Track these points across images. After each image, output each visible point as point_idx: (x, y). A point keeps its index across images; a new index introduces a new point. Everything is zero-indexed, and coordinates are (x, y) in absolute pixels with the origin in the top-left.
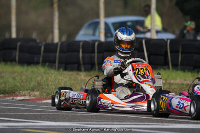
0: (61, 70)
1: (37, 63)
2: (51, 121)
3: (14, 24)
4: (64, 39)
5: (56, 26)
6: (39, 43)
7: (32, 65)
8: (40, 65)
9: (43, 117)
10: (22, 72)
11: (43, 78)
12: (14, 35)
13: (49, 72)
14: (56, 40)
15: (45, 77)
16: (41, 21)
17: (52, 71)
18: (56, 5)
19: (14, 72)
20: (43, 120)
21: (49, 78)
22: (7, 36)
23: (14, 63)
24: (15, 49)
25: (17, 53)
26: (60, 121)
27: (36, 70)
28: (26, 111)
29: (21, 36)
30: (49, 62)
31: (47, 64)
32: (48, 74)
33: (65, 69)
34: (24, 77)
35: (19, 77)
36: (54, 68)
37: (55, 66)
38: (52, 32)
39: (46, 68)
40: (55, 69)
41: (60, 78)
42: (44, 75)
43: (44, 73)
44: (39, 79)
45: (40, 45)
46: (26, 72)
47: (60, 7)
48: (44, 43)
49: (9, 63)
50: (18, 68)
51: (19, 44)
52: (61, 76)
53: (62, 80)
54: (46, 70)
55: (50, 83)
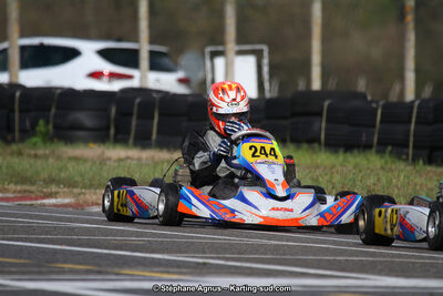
0: (421, 162)
1: (367, 147)
2: (397, 276)
3: (316, 59)
4: (427, 92)
5: (410, 64)
6: (372, 101)
7: (356, 152)
8: (374, 149)
9: (379, 267)
10: (334, 166)
11: (379, 179)
12: (316, 85)
13: (393, 167)
14: (410, 96)
15: (384, 180)
16: (376, 53)
17: (401, 165)
18: (410, 18)
19: (317, 167)
20: (380, 272)
21: (394, 181)
22: (301, 86)
23: (316, 145)
24: (320, 114)
25: (324, 124)
26: (418, 277)
27: (365, 162)
28: (342, 253)
29: (332, 85)
30: (393, 144)
31: (389, 148)
32: (391, 170)
33: (430, 161)
34: (337, 178)
35: (327, 178)
36: (404, 157)
37: (407, 155)
38: (402, 78)
39: (387, 156)
40: (407, 159)
41: (418, 180)
42: (381, 173)
43: (382, 168)
44: (371, 181)
45: (374, 105)
46: (341, 165)
47: (418, 21)
48: (381, 103)
49: (305, 146)
50: (324, 158)
51: (326, 103)
52: (421, 176)
53: (422, 185)
54: (386, 163)
55: (396, 191)
